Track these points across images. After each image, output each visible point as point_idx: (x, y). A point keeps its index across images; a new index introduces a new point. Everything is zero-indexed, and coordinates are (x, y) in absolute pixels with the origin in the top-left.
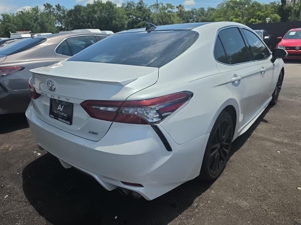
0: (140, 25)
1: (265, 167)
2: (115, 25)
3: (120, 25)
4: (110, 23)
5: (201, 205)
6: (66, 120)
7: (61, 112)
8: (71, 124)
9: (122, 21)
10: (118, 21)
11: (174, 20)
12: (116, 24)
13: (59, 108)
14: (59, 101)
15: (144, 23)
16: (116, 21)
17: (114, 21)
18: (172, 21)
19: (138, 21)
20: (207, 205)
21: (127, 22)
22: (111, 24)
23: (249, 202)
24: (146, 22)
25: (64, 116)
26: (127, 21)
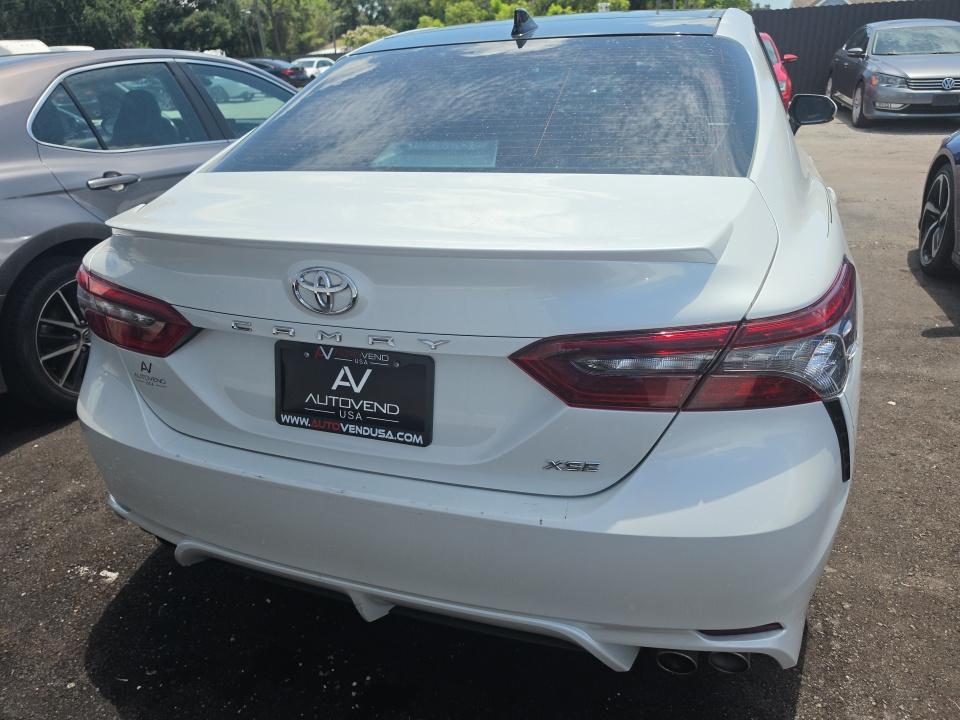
0: (192, 23)
1: (893, 455)
2: (94, 23)
3: (114, 26)
4: (72, 16)
5: (836, 623)
6: (395, 429)
7: (357, 397)
8: (427, 442)
9: (120, 11)
10: (104, 9)
11: (308, 7)
12: (99, 18)
13: (338, 382)
14: (340, 351)
15: (207, 17)
16: (98, 10)
17: (87, 10)
18: (304, 9)
19: (181, 11)
20: (848, 618)
21: (138, 14)
22: (79, 21)
23: (942, 577)
24: (212, 13)
25: (379, 413)
26: (139, 8)
